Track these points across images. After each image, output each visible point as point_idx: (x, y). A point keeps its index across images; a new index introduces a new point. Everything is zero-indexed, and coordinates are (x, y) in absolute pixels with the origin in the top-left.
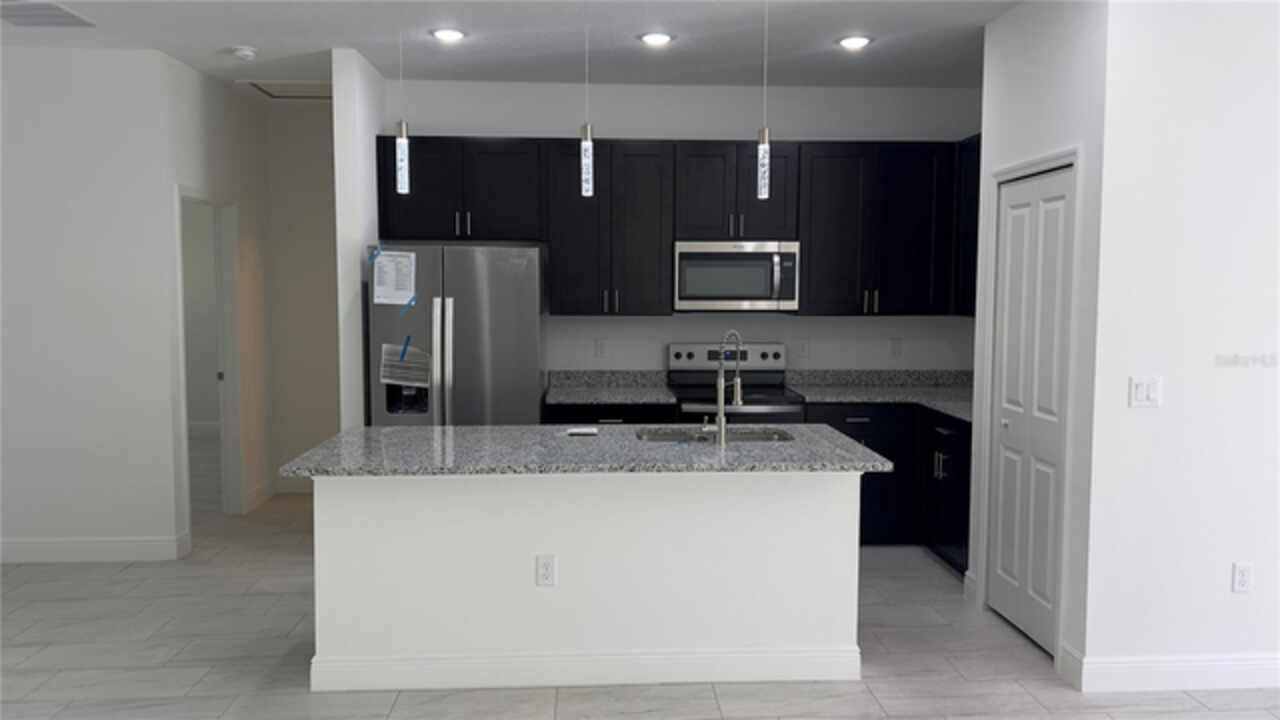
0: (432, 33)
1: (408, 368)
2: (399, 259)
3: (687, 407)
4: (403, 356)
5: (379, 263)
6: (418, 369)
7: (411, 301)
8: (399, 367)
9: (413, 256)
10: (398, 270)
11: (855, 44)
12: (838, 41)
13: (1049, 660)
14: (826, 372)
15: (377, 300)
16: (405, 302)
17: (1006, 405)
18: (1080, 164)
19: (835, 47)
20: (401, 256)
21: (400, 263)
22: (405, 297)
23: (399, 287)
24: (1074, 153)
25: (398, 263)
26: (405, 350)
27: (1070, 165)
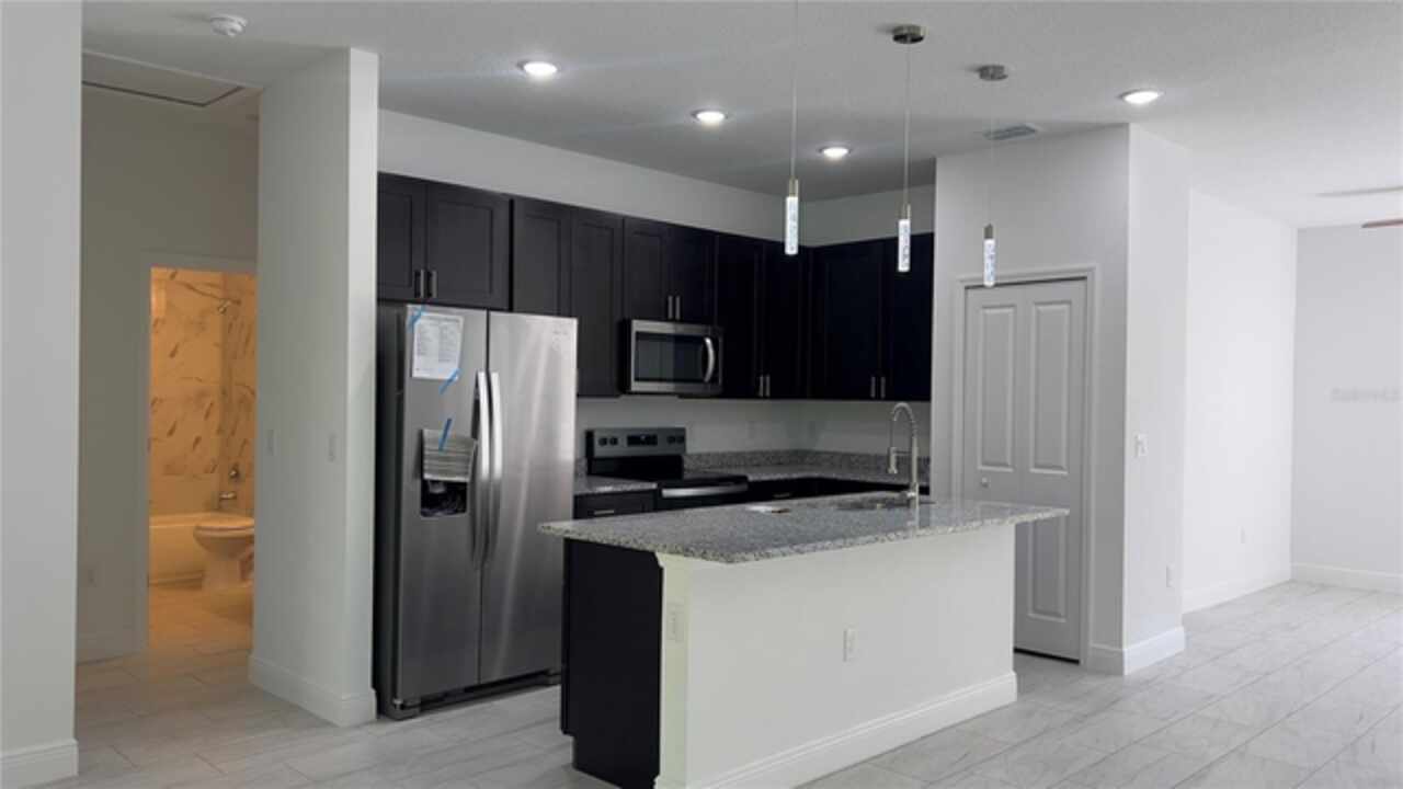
0: (521, 66)
1: (447, 459)
2: (445, 323)
3: (667, 493)
4: (442, 445)
5: (421, 326)
6: (456, 460)
7: (454, 376)
8: (439, 458)
9: (461, 319)
10: (442, 337)
11: (835, 153)
12: (821, 150)
13: (1072, 666)
14: (708, 455)
15: (416, 374)
16: (447, 377)
17: (980, 467)
18: (1098, 278)
19: (818, 155)
20: (447, 320)
21: (446, 328)
22: (445, 371)
23: (443, 358)
24: (1091, 270)
25: (442, 329)
26: (445, 435)
27: (1084, 278)
